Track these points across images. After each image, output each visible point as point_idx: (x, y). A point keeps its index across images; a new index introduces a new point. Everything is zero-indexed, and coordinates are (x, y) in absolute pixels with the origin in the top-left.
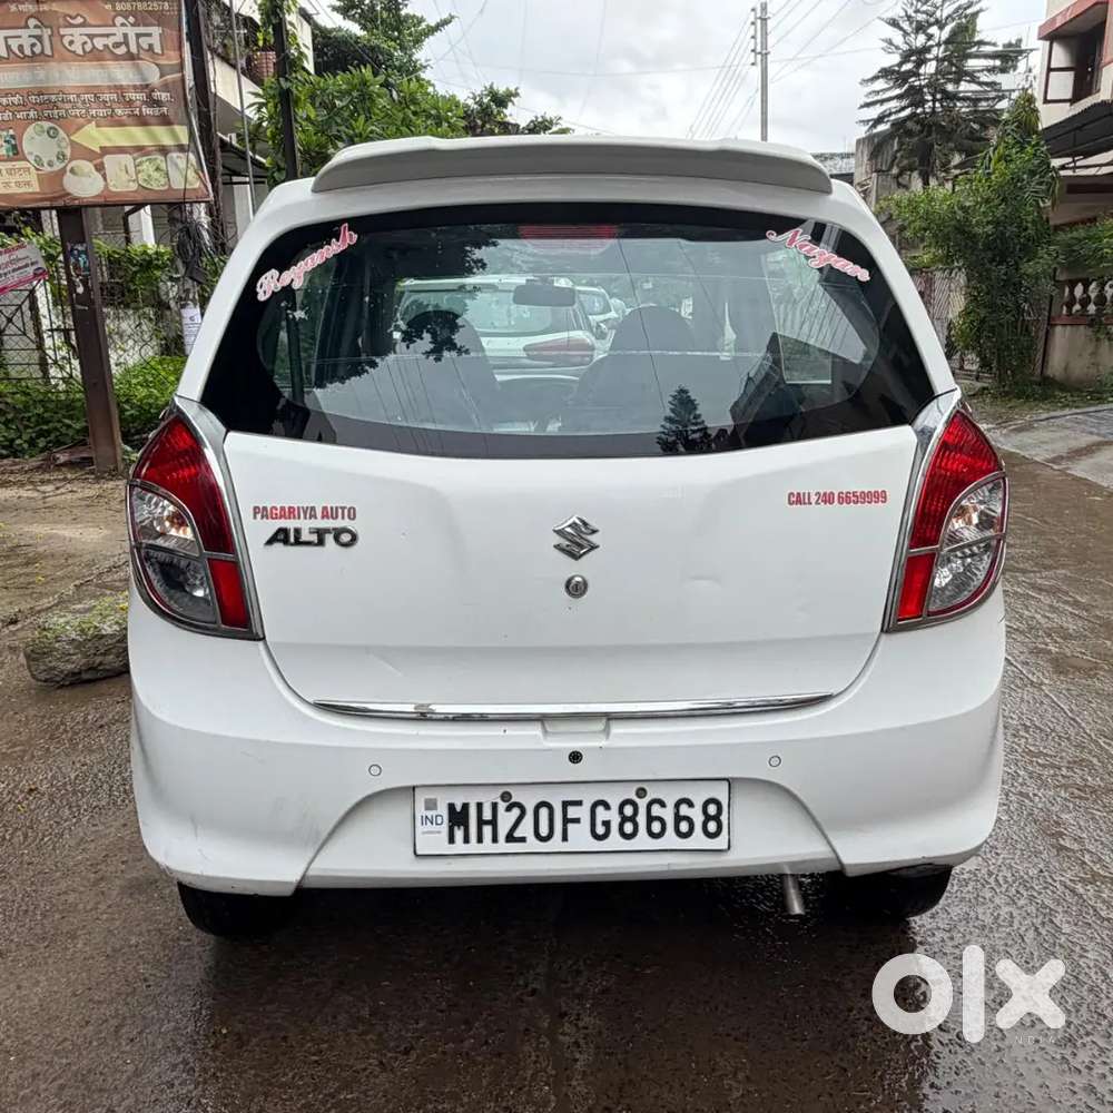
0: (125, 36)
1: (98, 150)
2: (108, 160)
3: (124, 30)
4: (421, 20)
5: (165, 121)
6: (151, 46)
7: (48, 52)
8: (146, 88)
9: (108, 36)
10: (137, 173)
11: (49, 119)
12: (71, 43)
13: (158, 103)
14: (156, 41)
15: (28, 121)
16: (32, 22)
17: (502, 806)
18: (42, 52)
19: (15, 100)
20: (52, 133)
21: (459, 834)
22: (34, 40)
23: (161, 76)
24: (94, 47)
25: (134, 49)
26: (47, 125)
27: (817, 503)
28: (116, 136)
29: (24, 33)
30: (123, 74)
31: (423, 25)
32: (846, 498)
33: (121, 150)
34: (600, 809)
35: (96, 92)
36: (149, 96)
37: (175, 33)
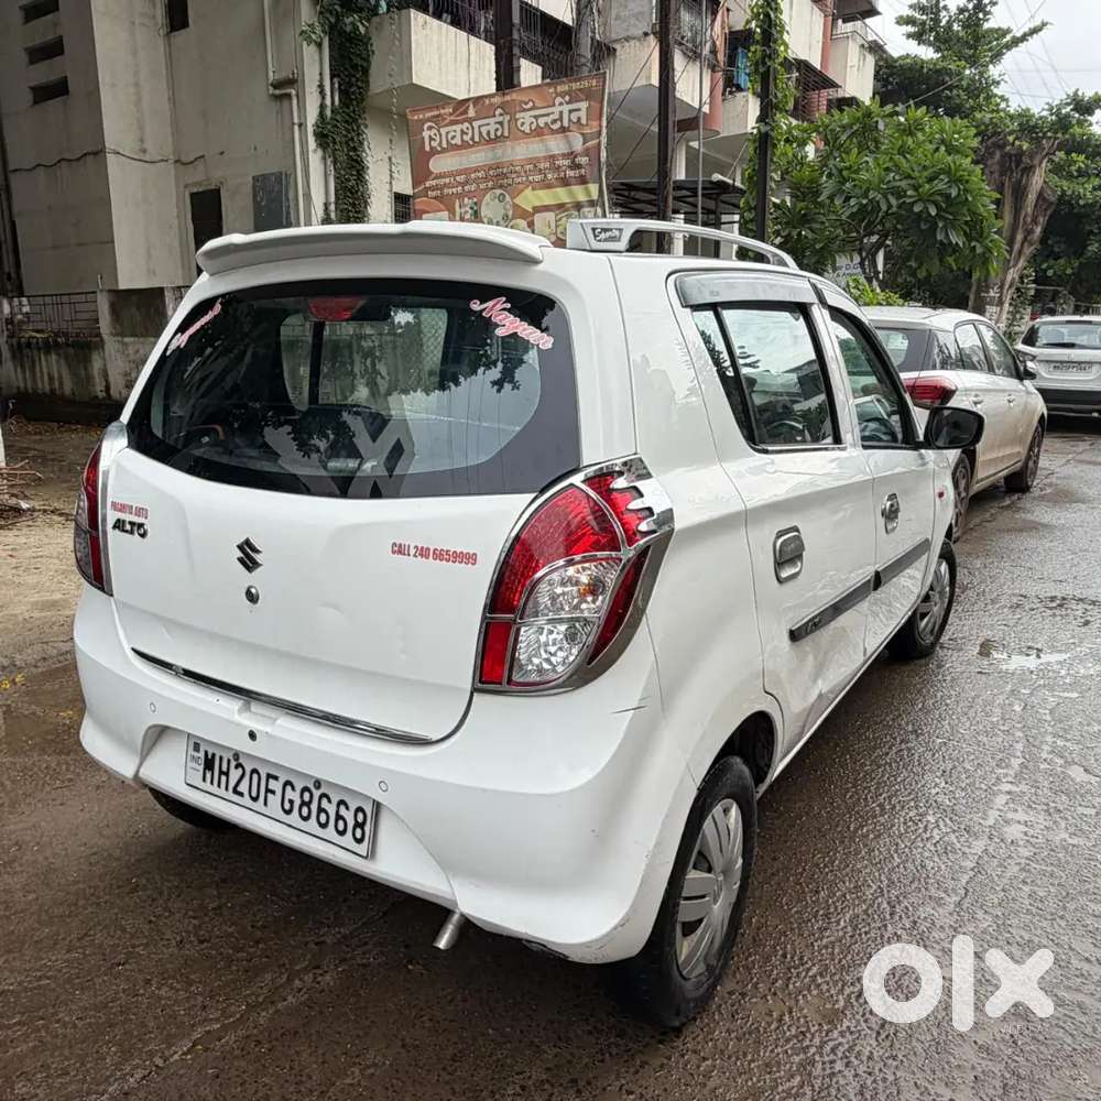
0: (561, 113)
1: (530, 210)
2: (538, 218)
3: (561, 108)
4: (1008, 31)
5: (583, 181)
6: (579, 119)
7: (506, 134)
8: (572, 155)
9: (548, 115)
10: (557, 226)
11: (501, 187)
12: (523, 124)
13: (579, 166)
14: (583, 114)
15: (487, 190)
16: (499, 111)
17: (233, 764)
18: (502, 135)
19: (480, 175)
20: (501, 198)
21: (208, 775)
22: (498, 126)
23: (584, 144)
24: (538, 125)
25: (566, 124)
26: (498, 192)
27: (415, 556)
28: (545, 197)
29: (492, 120)
30: (556, 145)
31: (1008, 37)
32: (440, 555)
33: (546, 208)
34: (289, 788)
35: (534, 161)
36: (573, 162)
37: (598, 105)
